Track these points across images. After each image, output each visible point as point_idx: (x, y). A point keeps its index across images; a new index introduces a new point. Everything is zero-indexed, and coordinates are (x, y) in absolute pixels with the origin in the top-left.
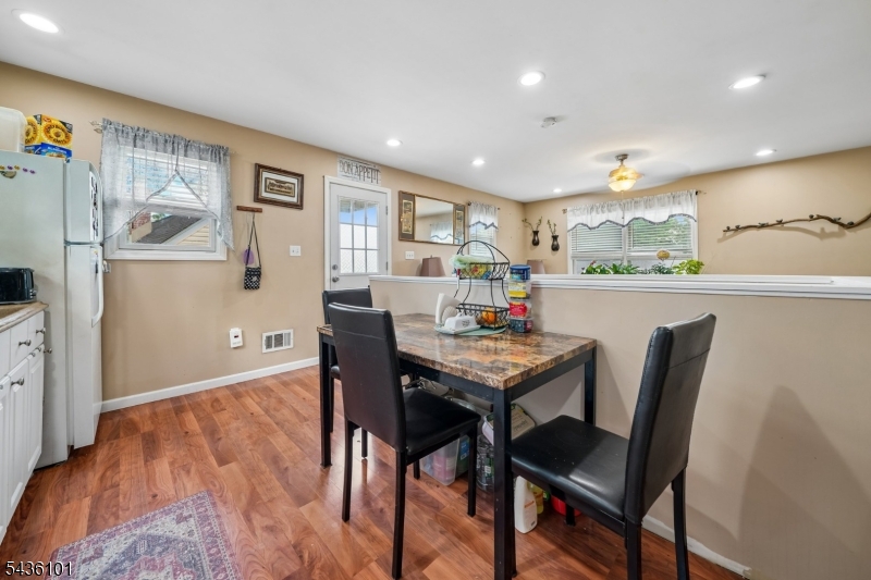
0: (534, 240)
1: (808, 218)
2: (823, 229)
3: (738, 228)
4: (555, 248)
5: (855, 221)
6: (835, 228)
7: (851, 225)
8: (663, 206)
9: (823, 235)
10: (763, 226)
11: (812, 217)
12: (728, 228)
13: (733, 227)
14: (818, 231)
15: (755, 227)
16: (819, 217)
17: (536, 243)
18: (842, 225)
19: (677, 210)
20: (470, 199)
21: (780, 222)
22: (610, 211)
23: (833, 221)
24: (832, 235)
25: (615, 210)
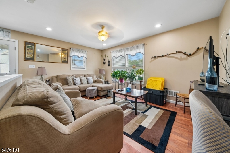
0: (104, 62)
1: (176, 52)
2: (181, 57)
3: (155, 57)
4: (109, 65)
5: (191, 54)
6: (185, 56)
7: (190, 55)
8: (135, 49)
9: (181, 59)
10: (163, 56)
11: (177, 52)
12: (152, 57)
13: (154, 57)
14: (179, 57)
15: (160, 56)
16: (179, 52)
17: (104, 63)
18: (187, 55)
19: (138, 51)
20: (71, 46)
21: (168, 54)
22: (121, 52)
23: (184, 54)
24: (184, 59)
25: (123, 51)
